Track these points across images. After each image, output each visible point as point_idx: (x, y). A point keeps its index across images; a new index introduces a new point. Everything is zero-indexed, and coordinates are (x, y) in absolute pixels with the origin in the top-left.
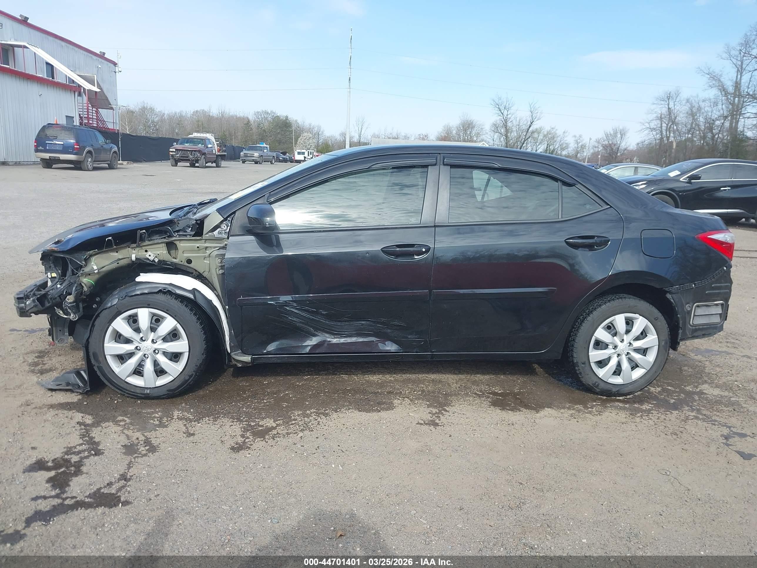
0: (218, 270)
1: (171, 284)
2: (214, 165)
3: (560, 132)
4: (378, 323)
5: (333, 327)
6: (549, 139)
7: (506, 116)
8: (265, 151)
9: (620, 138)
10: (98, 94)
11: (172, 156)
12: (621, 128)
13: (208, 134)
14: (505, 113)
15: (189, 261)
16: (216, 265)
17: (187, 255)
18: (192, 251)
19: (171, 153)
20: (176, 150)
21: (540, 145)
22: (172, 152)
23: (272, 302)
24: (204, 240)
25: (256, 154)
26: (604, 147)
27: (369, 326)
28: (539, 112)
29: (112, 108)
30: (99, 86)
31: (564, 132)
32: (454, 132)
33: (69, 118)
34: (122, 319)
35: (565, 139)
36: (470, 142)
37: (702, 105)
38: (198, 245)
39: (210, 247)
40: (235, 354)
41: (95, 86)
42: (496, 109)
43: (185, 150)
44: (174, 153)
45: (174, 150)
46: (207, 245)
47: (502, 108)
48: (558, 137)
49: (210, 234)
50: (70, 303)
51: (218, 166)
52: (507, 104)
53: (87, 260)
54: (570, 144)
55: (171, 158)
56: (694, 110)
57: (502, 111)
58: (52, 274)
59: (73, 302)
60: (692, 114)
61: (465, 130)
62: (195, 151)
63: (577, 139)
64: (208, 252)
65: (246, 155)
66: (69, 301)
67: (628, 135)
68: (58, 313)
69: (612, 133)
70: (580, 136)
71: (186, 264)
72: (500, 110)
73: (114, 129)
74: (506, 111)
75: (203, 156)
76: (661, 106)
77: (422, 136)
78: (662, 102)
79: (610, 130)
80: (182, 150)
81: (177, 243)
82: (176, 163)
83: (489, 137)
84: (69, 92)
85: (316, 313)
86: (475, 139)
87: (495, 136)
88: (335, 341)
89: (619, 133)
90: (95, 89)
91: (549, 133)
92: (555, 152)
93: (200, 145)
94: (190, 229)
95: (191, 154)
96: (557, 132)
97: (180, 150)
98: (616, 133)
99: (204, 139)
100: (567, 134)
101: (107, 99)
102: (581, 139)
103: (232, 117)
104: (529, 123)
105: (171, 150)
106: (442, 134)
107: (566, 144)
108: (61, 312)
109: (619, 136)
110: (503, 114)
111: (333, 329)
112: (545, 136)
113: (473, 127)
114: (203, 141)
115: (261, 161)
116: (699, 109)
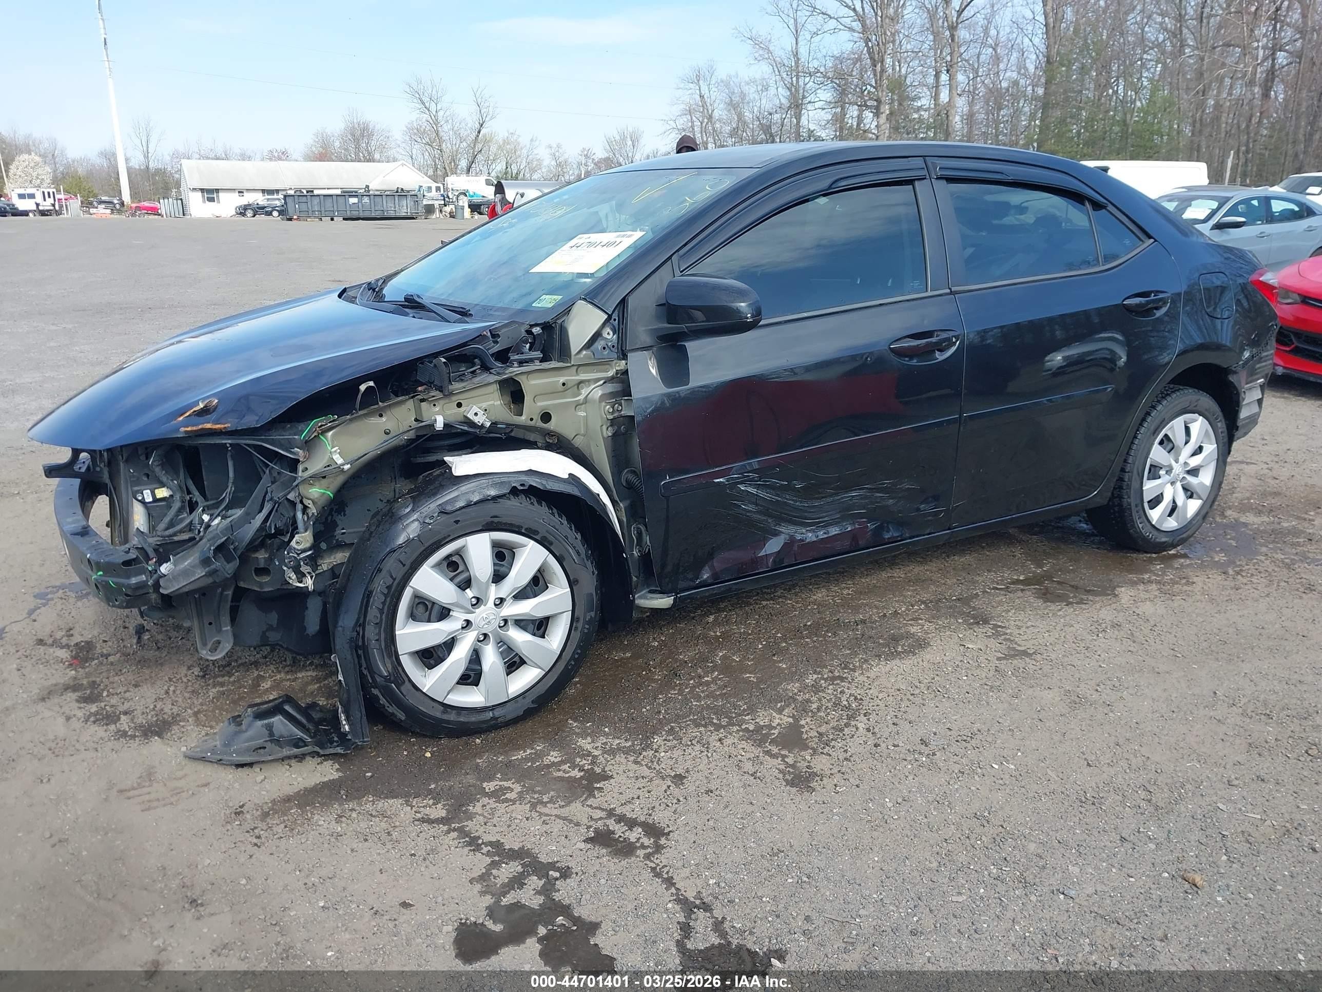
0: (604, 428)
1: (531, 472)
3: (524, 140)
4: (878, 490)
5: (806, 512)
6: (508, 152)
7: (434, 113)
9: (632, 147)
12: (630, 129)
14: (433, 108)
15: (546, 417)
16: (602, 417)
17: (544, 404)
18: (552, 393)
21: (494, 165)
23: (721, 480)
24: (576, 367)
26: (595, 164)
27: (861, 499)
28: (492, 105)
31: (532, 140)
32: (337, 144)
34: (432, 567)
35: (536, 152)
36: (368, 161)
37: (746, 89)
38: (562, 380)
39: (589, 381)
40: (640, 597)
42: (415, 101)
46: (583, 376)
47: (426, 99)
48: (522, 149)
49: (584, 352)
50: (304, 551)
52: (434, 92)
53: (309, 445)
54: (543, 160)
56: (736, 99)
57: (427, 105)
58: (157, 491)
59: (310, 549)
60: (733, 106)
61: (357, 141)
63: (553, 151)
64: (584, 392)
66: (299, 548)
67: (643, 141)
68: (288, 579)
69: (618, 138)
70: (559, 146)
71: (540, 424)
72: (423, 103)
74: (433, 105)
76: (690, 91)
77: (276, 155)
78: (692, 86)
79: (614, 134)
81: (522, 380)
83: (403, 153)
85: (789, 488)
86: (377, 156)
87: (414, 151)
88: (810, 537)
89: (629, 139)
91: (506, 142)
92: (521, 176)
94: (528, 346)
96: (520, 140)
98: (623, 139)
100: (537, 143)
102: (560, 150)
104: (477, 126)
106: (314, 149)
107: (538, 160)
108: (294, 577)
109: (629, 143)
110: (429, 110)
111: (806, 514)
112: (500, 148)
113: (370, 135)
116: (743, 95)
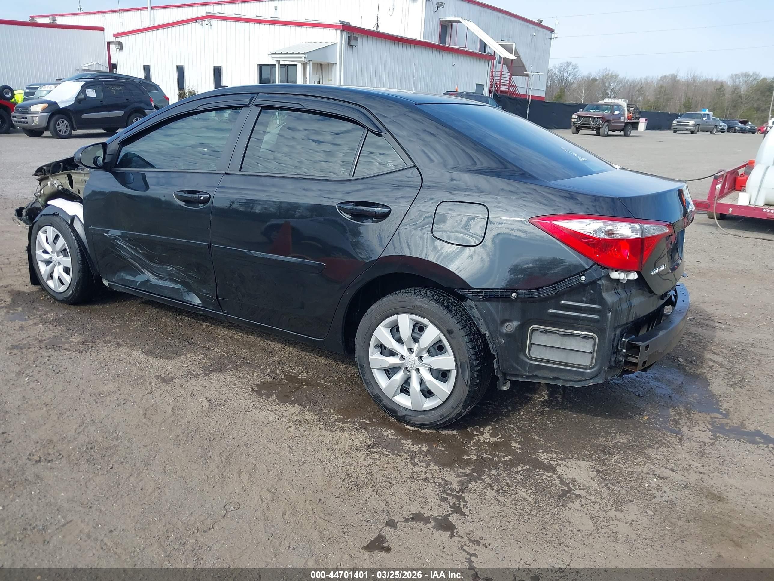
2: (622, 133)
8: (705, 119)
10: (514, 61)
11: (574, 122)
13: (620, 100)
15: (79, 191)
17: (78, 186)
18: (79, 182)
19: (573, 120)
20: (579, 116)
22: (574, 118)
23: (106, 235)
25: (692, 123)
29: (527, 75)
30: (517, 54)
33: (480, 86)
41: (512, 54)
43: (587, 117)
44: (576, 120)
45: (577, 117)
51: (626, 135)
55: (572, 124)
62: (598, 118)
65: (679, 124)
71: (77, 194)
73: (526, 95)
75: (606, 124)
80: (585, 117)
81: (72, 175)
82: (578, 130)
84: (483, 61)
85: (137, 251)
90: (512, 57)
93: (606, 111)
95: (593, 122)
97: (582, 117)
99: (612, 106)
101: (523, 66)
103: (706, 81)
105: (574, 116)
111: (153, 269)
114: (611, 107)
115: (696, 130)
